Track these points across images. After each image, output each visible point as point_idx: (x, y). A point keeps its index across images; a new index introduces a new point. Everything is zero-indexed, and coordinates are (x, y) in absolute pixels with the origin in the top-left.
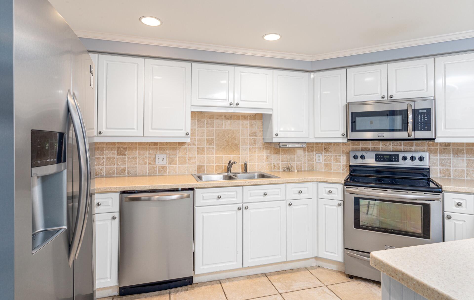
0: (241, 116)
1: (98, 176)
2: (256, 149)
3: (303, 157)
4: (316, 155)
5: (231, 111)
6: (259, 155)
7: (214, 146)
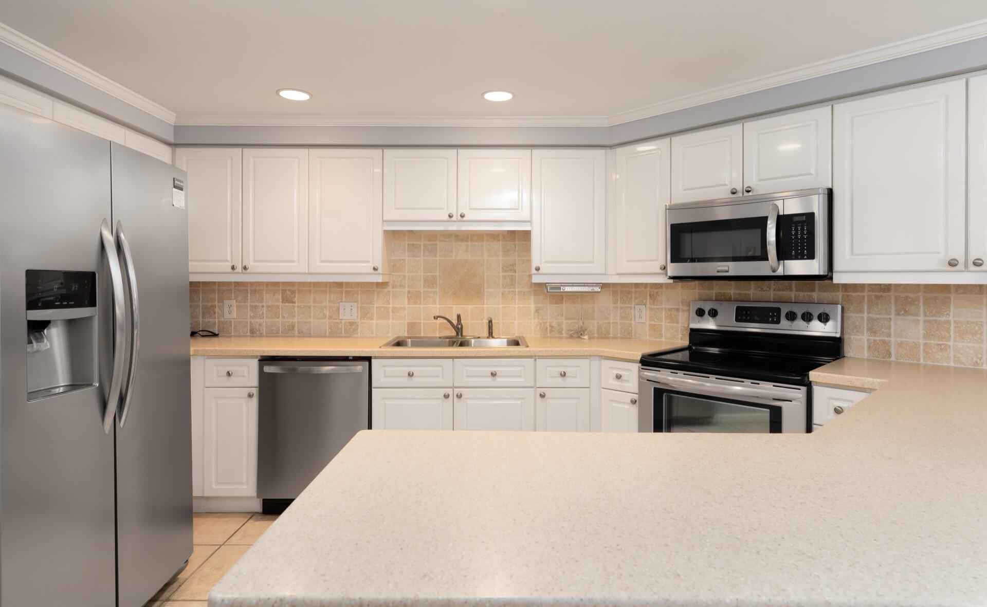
0: (487, 234)
1: (255, 335)
2: (515, 294)
3: (613, 311)
4: (635, 307)
5: (453, 227)
6: (521, 306)
7: (438, 290)
